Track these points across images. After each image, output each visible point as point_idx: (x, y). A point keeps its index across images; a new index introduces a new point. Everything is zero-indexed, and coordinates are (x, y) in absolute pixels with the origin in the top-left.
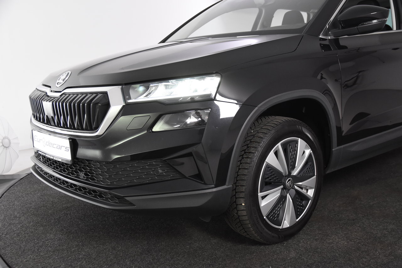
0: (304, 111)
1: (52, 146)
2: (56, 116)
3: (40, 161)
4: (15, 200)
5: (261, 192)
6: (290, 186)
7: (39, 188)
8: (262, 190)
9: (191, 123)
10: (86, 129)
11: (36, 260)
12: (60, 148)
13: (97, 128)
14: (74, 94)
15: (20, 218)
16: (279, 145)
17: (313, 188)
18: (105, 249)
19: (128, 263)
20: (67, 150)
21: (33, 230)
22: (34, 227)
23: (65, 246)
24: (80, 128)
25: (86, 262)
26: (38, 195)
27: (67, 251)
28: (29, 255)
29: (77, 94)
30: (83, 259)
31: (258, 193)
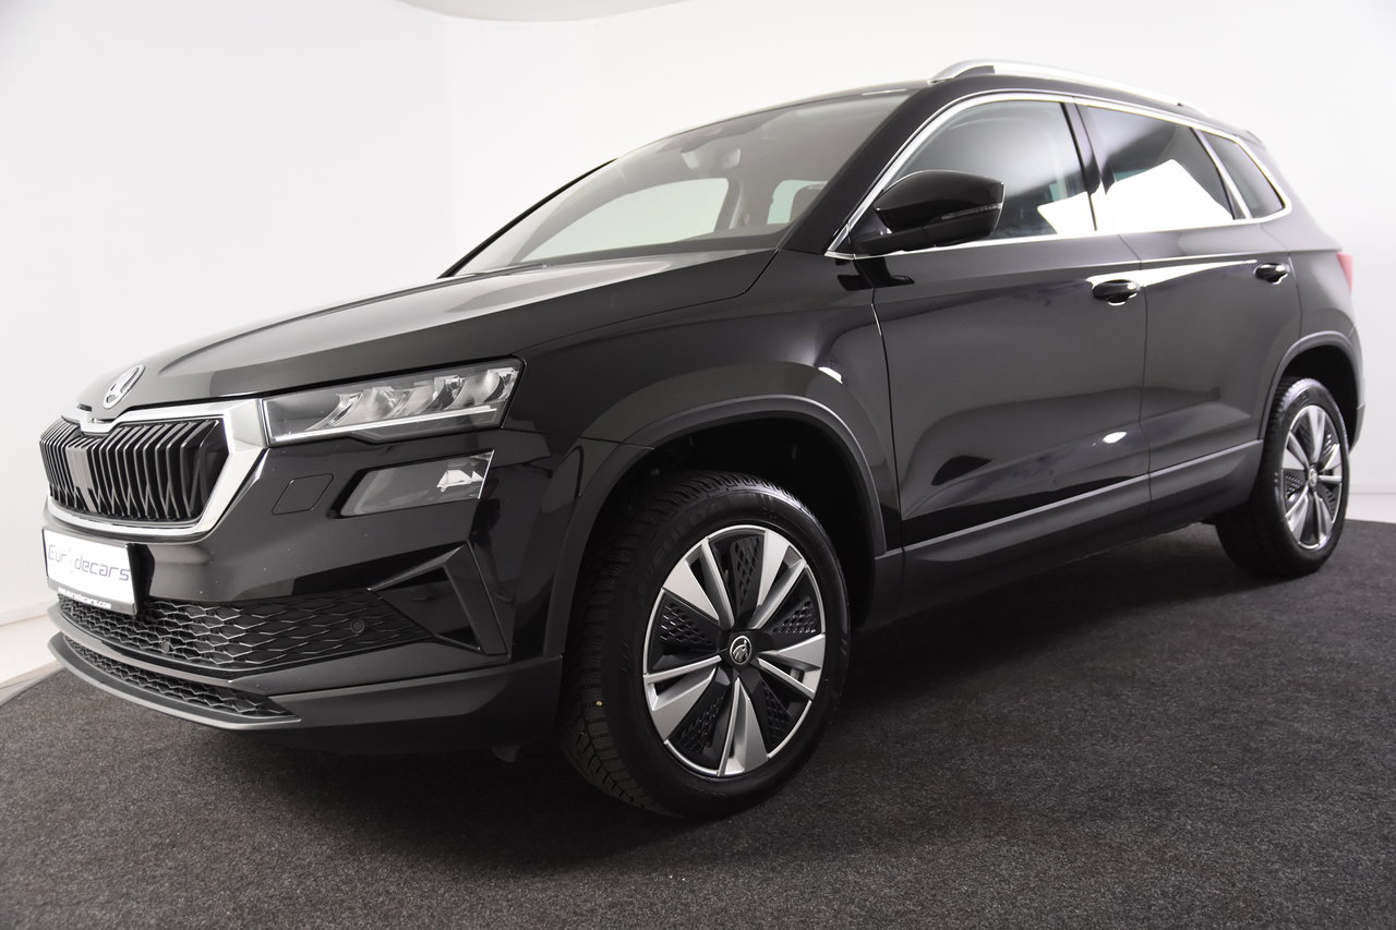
0: (794, 456)
1: (88, 569)
2: (100, 490)
3: (69, 615)
4: (9, 737)
5: (651, 671)
6: (744, 659)
7: (87, 703)
8: (653, 665)
9: (450, 489)
10: (173, 517)
11: (31, 888)
12: (107, 572)
13: (198, 511)
14: (142, 426)
15: (11, 783)
16: (704, 543)
17: (817, 668)
18: (235, 851)
19: (286, 883)
20: (125, 577)
21: (41, 812)
22: (47, 805)
23: (122, 848)
24: (157, 515)
25: (172, 885)
26: (80, 721)
27: (126, 859)
28: (14, 876)
29: (152, 424)
30: (166, 878)
31: (642, 674)
